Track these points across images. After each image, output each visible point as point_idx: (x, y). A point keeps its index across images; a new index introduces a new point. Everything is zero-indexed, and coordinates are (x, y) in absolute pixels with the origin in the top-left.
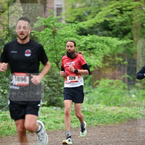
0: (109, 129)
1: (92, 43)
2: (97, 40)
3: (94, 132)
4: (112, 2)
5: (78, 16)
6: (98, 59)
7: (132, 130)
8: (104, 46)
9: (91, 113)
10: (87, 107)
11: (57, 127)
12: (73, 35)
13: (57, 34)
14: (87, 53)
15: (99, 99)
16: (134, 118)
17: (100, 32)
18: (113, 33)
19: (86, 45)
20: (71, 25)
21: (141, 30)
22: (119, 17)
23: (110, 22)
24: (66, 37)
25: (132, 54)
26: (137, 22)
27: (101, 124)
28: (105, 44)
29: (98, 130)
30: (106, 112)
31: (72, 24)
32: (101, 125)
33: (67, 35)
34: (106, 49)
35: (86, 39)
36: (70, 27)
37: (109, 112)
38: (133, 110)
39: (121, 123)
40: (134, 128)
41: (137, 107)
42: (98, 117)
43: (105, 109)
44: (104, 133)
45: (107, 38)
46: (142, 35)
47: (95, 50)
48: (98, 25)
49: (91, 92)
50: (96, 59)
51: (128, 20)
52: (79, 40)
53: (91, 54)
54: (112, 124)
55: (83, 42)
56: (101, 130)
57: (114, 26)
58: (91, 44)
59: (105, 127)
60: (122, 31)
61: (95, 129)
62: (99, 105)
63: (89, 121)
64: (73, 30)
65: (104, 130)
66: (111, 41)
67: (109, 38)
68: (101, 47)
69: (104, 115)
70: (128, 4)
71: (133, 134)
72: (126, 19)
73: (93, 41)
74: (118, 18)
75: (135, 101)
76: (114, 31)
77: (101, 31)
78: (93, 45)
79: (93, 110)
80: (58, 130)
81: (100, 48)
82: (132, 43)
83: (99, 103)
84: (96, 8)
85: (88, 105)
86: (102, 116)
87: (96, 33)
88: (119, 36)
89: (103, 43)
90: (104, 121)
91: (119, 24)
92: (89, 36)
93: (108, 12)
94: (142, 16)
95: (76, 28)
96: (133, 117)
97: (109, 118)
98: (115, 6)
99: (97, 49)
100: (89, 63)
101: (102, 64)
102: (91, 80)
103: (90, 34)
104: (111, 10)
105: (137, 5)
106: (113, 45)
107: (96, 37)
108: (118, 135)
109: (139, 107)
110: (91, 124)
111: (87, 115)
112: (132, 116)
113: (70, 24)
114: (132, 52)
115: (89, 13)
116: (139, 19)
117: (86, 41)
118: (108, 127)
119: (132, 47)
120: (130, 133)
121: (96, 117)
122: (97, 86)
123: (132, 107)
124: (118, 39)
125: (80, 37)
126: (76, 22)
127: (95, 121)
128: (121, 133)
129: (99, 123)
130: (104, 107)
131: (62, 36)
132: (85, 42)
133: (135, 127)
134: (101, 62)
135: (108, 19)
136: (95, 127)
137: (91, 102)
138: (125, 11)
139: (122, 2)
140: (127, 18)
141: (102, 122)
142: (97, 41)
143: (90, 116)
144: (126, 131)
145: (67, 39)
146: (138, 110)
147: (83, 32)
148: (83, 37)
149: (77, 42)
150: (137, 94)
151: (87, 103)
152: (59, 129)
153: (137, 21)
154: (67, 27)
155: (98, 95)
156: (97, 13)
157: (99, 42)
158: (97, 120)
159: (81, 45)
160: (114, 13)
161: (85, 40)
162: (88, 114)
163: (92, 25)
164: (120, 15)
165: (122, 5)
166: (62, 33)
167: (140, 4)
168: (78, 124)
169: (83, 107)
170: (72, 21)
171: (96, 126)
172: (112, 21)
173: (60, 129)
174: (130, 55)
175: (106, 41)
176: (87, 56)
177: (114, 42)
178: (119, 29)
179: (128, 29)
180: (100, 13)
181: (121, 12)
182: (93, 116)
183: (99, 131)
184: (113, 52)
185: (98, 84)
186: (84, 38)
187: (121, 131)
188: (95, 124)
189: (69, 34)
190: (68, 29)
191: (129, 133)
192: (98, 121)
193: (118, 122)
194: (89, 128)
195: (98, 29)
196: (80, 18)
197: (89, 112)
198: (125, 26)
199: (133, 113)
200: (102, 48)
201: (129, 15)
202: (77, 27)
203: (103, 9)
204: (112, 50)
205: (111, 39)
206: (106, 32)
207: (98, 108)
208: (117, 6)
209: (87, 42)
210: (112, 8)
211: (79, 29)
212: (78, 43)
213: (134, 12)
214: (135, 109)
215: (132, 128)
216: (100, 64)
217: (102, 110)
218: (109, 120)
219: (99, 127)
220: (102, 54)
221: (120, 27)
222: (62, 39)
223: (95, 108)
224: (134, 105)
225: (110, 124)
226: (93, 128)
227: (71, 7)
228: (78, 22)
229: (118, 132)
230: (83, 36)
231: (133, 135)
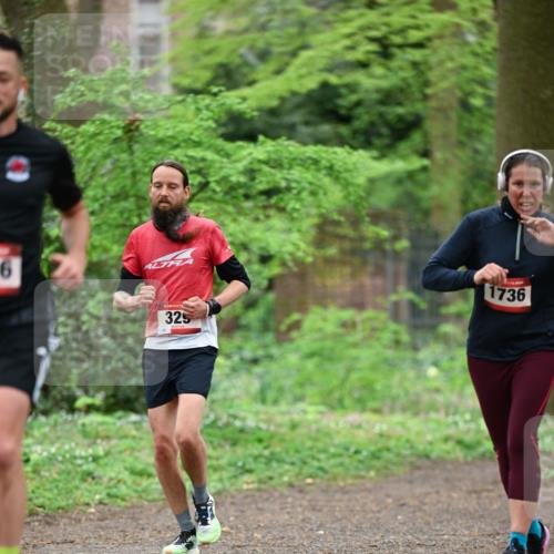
0: (340, 501)
1: (273, 171)
2: (295, 159)
3: (282, 509)
4: (351, 13)
5: (223, 66)
6: (299, 231)
7: (424, 504)
8: (318, 183)
9: (272, 436)
10: (257, 413)
11: (144, 491)
12: (205, 140)
13: (142, 135)
14: (256, 207)
15: (302, 385)
16: (434, 455)
17: (304, 130)
18: (355, 133)
19: (253, 179)
20: (195, 102)
21: (461, 119)
22: (378, 70)
23: (343, 91)
24: (177, 146)
25: (427, 213)
26: (445, 90)
27: (309, 481)
28: (324, 172)
29: (298, 503)
30: (328, 434)
31: (200, 97)
32: (309, 484)
33: (181, 138)
34: (329, 194)
35: (250, 154)
36: (193, 107)
37: (338, 432)
38: (432, 425)
39: (386, 476)
40: (434, 496)
41: (447, 414)
42: (297, 451)
43: (324, 422)
44: (320, 514)
45: (331, 150)
46: (463, 138)
47: (287, 197)
48: (296, 100)
49: (270, 357)
50: (289, 231)
51: (411, 81)
52: (225, 160)
53: (272, 212)
54: (350, 481)
55: (240, 166)
56: (310, 501)
57: (358, 104)
58: (272, 174)
59: (324, 491)
60: (388, 124)
61: (287, 497)
62: (301, 406)
63: (262, 466)
64: (202, 119)
65: (321, 503)
66: (345, 163)
67: (338, 150)
68: (307, 186)
69: (320, 445)
70: (410, 22)
71: (430, 515)
72: (404, 80)
73: (277, 164)
74: (372, 76)
75: (437, 390)
76: (357, 124)
77: (307, 123)
78: (279, 177)
79: (279, 426)
80: (146, 503)
81: (303, 189)
82: (424, 169)
83: (299, 399)
84: (291, 37)
85: (259, 407)
86: (311, 448)
87: (290, 131)
88: (377, 142)
89: (318, 170)
90: (321, 469)
91: (375, 96)
92: (263, 143)
93: (335, 53)
94: (464, 68)
95: (212, 111)
96: (432, 451)
97: (340, 455)
98: (363, 28)
99: (295, 191)
100: (263, 245)
101: (311, 250)
102: (271, 312)
103: (267, 136)
104: (347, 42)
105: (445, 26)
106: (353, 177)
107: (289, 148)
108: (374, 521)
109: (455, 413)
110: (271, 478)
111: (256, 444)
112: (429, 448)
113: (190, 98)
114: (425, 205)
115: (264, 56)
116: (453, 79)
117: (251, 163)
118: (336, 492)
119: (425, 186)
120: (419, 514)
121: (292, 452)
122: (294, 334)
123: (427, 413)
124: (375, 153)
125: (229, 146)
126: (215, 89)
127: (287, 467)
128: (384, 513)
129: (300, 477)
130: (321, 413)
131: (160, 141)
132: (250, 166)
133: (438, 492)
134: (308, 244)
135: (333, 79)
136: (286, 491)
137: (271, 395)
138: (400, 46)
139: (388, 14)
140: (408, 74)
141: (311, 471)
142: (294, 163)
143: (266, 448)
144: (403, 505)
145: (177, 152)
146: (448, 426)
147: (239, 129)
148: (241, 147)
149: (217, 165)
150: (445, 364)
151: (255, 399)
152: (150, 497)
153: (444, 85)
154: (178, 109)
155: (299, 370)
156: (294, 54)
157: (299, 165)
158: (293, 464)
159: (234, 179)
160: (358, 55)
161: (249, 159)
162: (260, 441)
163: (274, 103)
164: (380, 64)
165: (387, 25)
166: (161, 134)
167: (457, 20)
168: (221, 480)
169: (242, 414)
170: (198, 85)
171: (291, 485)
172: (352, 88)
173: (154, 500)
174: (418, 216)
175: (329, 161)
176: (257, 220)
177: (359, 166)
178: (375, 118)
179: (410, 118)
180: (305, 55)
181: (385, 50)
182: (278, 449)
183: (301, 506)
184: (356, 205)
185: (296, 325)
186: (245, 153)
187: (386, 507)
188: (286, 479)
189: (186, 137)
190: (183, 116)
191: (414, 512)
192: (296, 469)
193: (372, 474)
194: (265, 496)
195: (296, 118)
196: (229, 76)
197: (262, 435)
198: (400, 104)
199: (429, 437)
200: (313, 187)
201: (415, 65)
202: (216, 110)
203: (315, 39)
204: (352, 198)
205: (345, 154)
206: (326, 129)
207: (296, 417)
208: (369, 27)
209: (256, 166)
210: (349, 36)
211: (224, 118)
212: (221, 168)
213: (435, 51)
214: (438, 422)
215: (428, 494)
216: (304, 252)
217: (314, 427)
218: (341, 464)
219: (301, 491)
220: (314, 211)
221: (383, 109)
222: (158, 153)
223: (286, 419)
224: (434, 407)
225: (344, 479)
226: (276, 494)
227: (193, 31)
228: (223, 88)
229: (375, 509)
230: (240, 143)
231: (431, 520)
